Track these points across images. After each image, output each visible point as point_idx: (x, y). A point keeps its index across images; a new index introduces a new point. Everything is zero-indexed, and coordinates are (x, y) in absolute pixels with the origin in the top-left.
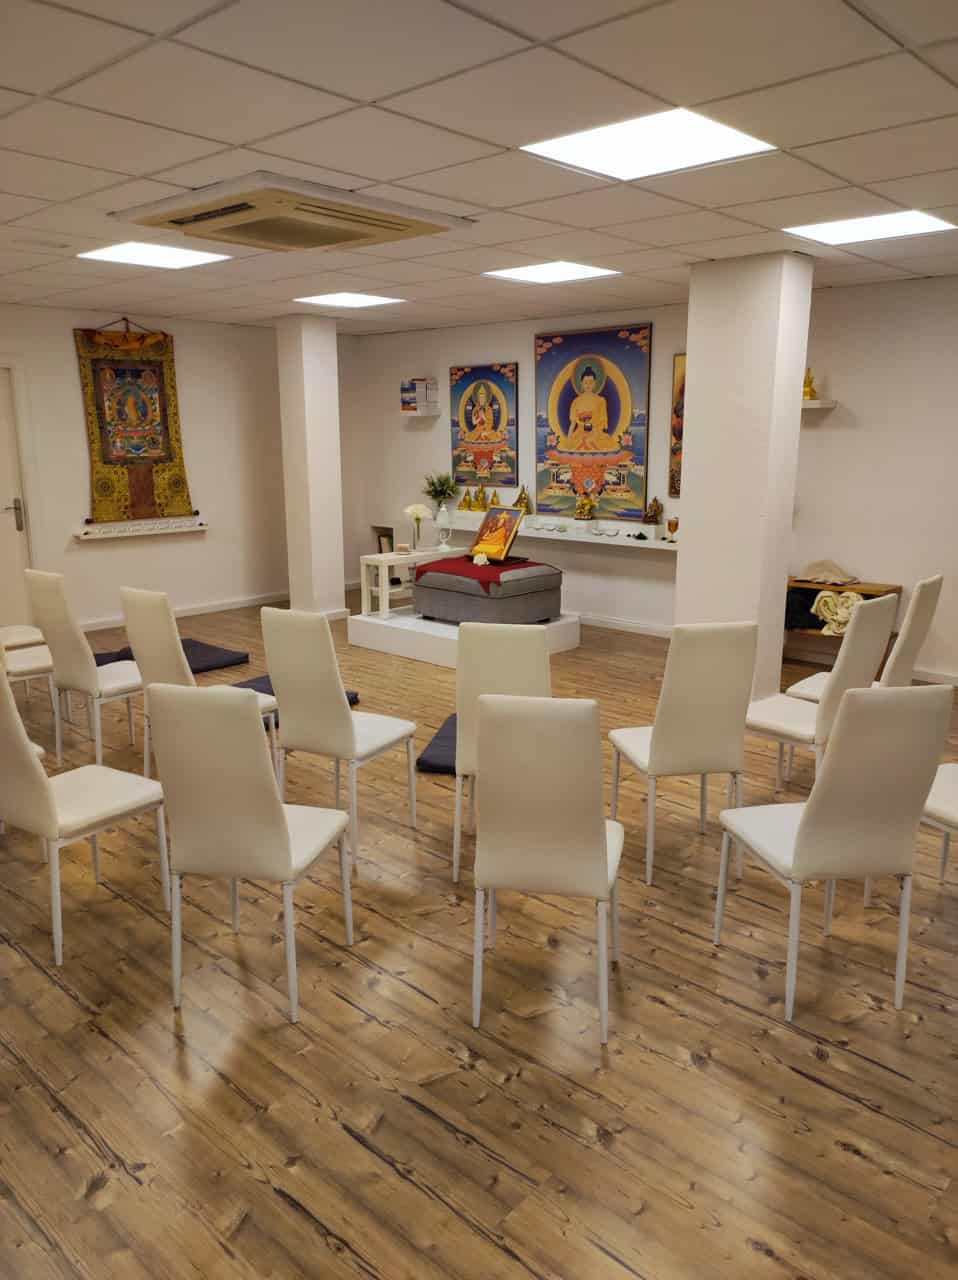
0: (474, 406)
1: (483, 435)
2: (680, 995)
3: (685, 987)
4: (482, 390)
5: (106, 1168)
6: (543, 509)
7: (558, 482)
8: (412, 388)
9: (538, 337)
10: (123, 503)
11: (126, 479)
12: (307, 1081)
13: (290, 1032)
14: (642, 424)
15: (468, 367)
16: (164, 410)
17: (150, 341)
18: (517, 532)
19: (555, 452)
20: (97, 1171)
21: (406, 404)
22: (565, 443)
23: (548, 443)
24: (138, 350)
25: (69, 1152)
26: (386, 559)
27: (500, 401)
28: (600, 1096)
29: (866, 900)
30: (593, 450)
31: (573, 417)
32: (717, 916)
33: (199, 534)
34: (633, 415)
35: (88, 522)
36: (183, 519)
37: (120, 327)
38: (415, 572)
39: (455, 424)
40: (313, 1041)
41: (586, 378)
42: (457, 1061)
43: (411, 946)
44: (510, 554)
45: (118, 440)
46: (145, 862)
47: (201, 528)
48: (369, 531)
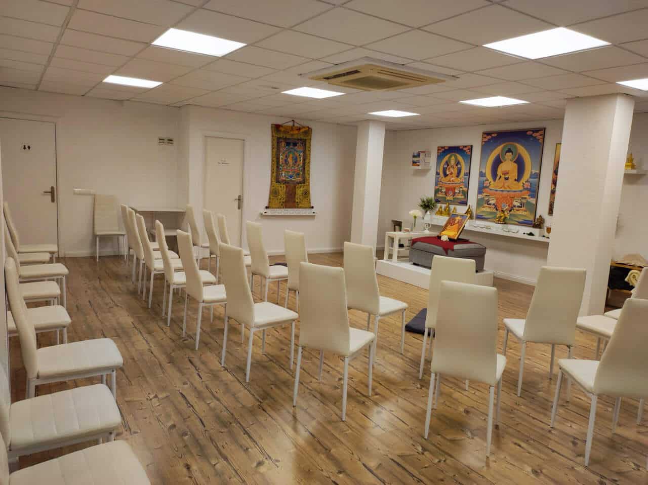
0: (448, 165)
1: (451, 180)
2: (529, 444)
3: (532, 442)
4: (453, 158)
5: (264, 459)
6: (479, 217)
7: (488, 204)
8: (418, 156)
9: (484, 133)
10: (282, 201)
11: (285, 190)
12: (349, 444)
13: (342, 424)
14: (537, 178)
15: (446, 147)
16: (304, 160)
17: (302, 130)
18: (464, 226)
19: (487, 189)
20: (261, 459)
21: (414, 163)
22: (494, 185)
23: (485, 185)
24: (297, 134)
25: (250, 450)
26: (398, 235)
27: (461, 164)
28: (483, 477)
29: (638, 421)
30: (508, 189)
31: (499, 173)
32: (552, 415)
33: (312, 217)
34: (531, 172)
35: (267, 208)
36: (307, 209)
37: (291, 124)
38: (411, 241)
39: (438, 173)
40: (351, 429)
41: (508, 154)
42: (416, 450)
43: (397, 401)
44: (460, 237)
45: (283, 173)
46: (282, 349)
47: (313, 214)
48: (390, 222)
